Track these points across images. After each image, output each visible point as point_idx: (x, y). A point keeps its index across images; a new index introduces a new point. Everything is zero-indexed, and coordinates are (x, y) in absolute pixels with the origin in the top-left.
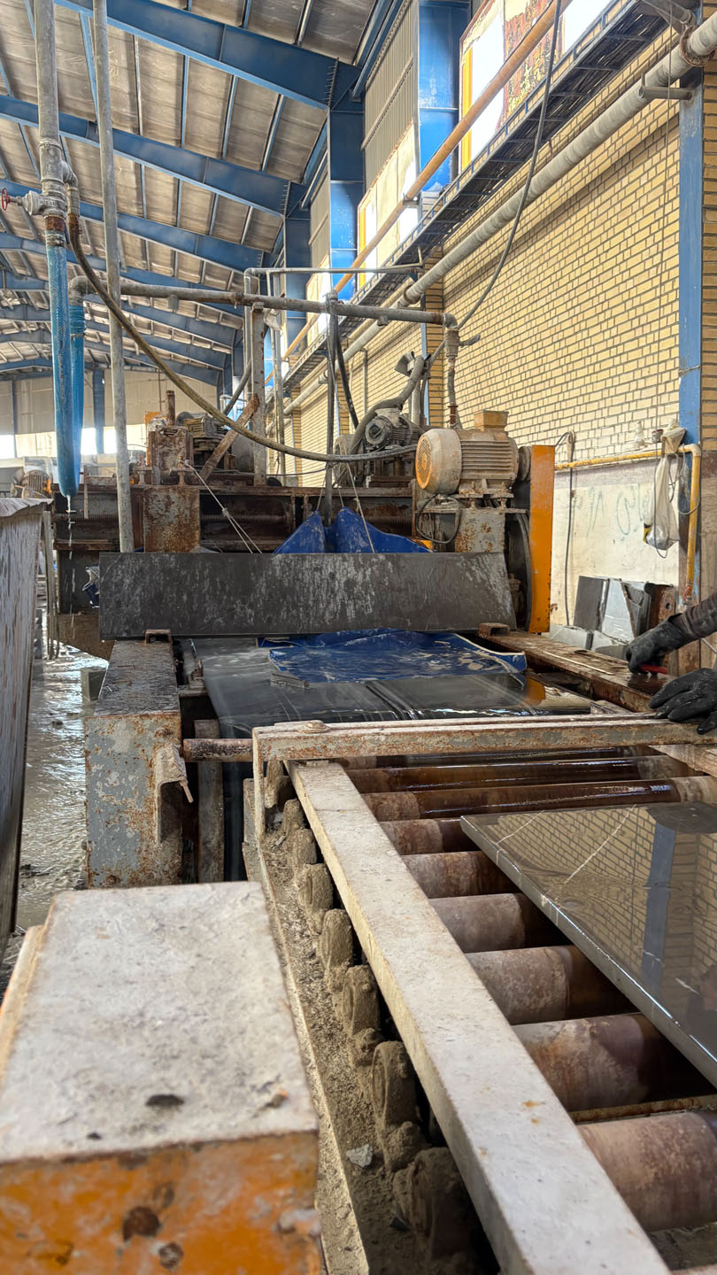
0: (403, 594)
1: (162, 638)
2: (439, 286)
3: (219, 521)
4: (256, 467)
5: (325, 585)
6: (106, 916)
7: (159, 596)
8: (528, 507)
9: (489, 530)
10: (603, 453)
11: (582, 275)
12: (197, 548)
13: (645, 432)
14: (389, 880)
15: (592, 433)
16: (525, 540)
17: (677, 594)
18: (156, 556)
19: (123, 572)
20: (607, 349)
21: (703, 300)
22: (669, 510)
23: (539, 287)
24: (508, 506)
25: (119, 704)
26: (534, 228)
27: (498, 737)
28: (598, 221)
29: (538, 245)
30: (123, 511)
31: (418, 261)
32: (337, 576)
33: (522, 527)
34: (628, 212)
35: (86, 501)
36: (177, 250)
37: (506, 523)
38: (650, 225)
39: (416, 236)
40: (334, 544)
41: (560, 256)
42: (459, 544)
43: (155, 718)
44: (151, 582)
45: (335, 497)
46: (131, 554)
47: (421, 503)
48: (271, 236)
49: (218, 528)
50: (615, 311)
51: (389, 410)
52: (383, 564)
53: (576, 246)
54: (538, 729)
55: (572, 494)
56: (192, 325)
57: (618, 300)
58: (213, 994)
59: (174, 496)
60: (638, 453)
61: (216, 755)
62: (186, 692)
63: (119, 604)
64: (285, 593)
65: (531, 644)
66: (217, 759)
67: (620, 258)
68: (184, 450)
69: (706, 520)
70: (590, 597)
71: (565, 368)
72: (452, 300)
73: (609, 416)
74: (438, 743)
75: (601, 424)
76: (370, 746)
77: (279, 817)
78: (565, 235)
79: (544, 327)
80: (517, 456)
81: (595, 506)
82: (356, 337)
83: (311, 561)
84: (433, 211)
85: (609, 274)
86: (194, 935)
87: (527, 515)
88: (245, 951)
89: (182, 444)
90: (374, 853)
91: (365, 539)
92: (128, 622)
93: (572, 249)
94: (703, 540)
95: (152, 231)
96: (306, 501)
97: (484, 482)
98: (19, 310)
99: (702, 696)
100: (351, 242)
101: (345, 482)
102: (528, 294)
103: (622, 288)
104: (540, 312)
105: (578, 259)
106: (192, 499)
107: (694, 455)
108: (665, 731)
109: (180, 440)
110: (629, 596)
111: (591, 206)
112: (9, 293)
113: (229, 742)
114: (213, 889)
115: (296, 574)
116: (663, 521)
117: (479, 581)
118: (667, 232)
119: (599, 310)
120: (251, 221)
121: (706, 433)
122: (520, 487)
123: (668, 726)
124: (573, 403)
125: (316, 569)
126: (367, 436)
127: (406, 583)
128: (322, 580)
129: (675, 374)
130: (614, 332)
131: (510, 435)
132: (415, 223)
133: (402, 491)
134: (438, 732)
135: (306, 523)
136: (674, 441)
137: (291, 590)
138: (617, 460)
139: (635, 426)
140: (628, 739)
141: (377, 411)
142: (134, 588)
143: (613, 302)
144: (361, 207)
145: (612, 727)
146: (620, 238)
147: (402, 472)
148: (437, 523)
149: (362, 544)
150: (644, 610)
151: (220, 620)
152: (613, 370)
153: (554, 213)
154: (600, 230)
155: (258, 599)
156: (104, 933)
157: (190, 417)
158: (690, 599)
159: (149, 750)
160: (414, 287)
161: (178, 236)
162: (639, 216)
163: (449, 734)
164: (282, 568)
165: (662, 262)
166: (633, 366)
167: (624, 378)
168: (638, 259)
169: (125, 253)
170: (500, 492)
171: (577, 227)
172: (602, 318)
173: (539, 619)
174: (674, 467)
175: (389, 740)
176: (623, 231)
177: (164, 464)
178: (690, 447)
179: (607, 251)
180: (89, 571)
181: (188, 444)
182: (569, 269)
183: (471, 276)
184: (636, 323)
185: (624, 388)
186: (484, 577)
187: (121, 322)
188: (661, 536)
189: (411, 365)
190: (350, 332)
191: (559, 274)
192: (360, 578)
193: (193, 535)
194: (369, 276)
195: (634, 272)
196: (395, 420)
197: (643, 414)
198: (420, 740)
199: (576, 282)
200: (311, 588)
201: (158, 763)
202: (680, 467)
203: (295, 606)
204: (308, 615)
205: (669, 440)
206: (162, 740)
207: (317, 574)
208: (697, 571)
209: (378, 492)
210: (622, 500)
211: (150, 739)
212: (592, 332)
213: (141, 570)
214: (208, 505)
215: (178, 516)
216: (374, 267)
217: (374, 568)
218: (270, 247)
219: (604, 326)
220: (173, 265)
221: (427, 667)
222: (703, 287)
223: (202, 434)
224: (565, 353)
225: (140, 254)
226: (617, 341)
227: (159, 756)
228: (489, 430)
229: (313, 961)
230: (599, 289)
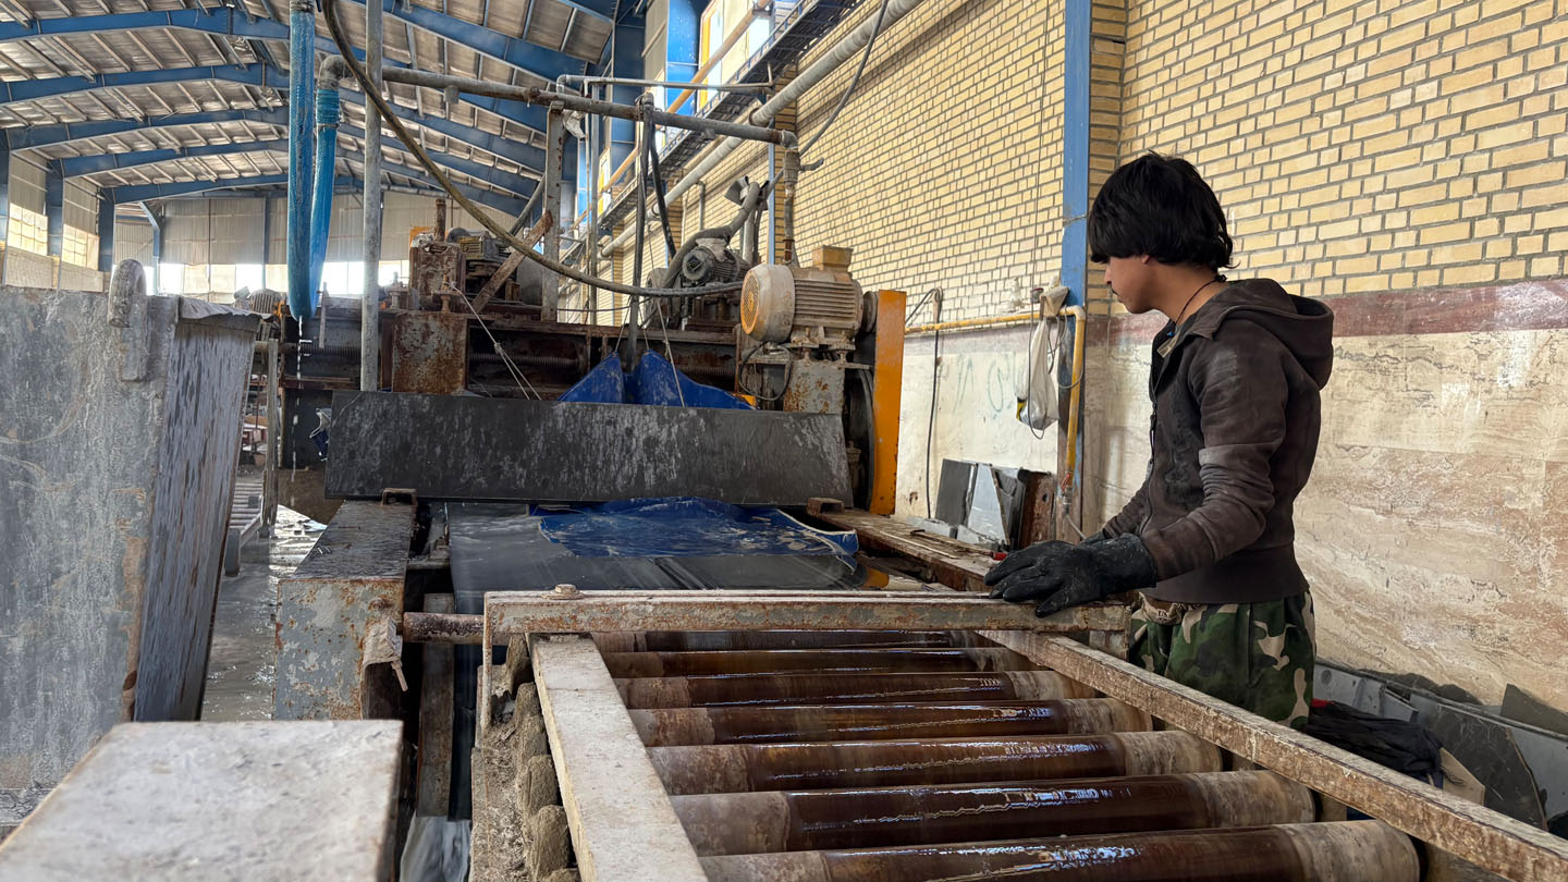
0: (716, 458)
1: (404, 499)
2: (792, 112)
3: (494, 362)
4: (545, 299)
5: (619, 443)
6: (174, 749)
7: (406, 447)
8: (872, 363)
9: (825, 387)
10: (973, 314)
11: (956, 106)
12: (460, 390)
13: (1023, 291)
14: (619, 766)
15: (962, 290)
16: (868, 401)
17: (1055, 483)
18: (406, 397)
19: (361, 415)
20: (982, 192)
21: (1090, 140)
22: (1048, 382)
23: (907, 117)
24: (850, 357)
25: (328, 567)
26: (903, 49)
27: (795, 613)
28: (976, 45)
29: (908, 69)
30: (368, 340)
31: (767, 80)
32: (636, 432)
33: (865, 386)
34: (1009, 37)
35: (322, 327)
36: (483, 54)
37: (846, 381)
38: (1033, 53)
39: (765, 51)
40: (635, 393)
41: (932, 83)
42: (789, 402)
43: (370, 585)
44: (396, 429)
45: (641, 340)
46: (373, 393)
47: (745, 352)
48: (598, 44)
49: (492, 370)
50: (993, 149)
51: (712, 240)
52: (694, 421)
53: (950, 72)
54: (845, 603)
55: (937, 362)
56: (496, 144)
57: (996, 136)
58: (286, 833)
59: (434, 325)
60: (1014, 315)
61: (445, 634)
62: (421, 563)
63: (352, 454)
64: (566, 450)
65: (869, 524)
66: (447, 640)
67: (999, 88)
68: (453, 272)
69: (1091, 397)
70: (955, 483)
71: (933, 213)
72: (806, 129)
73: (982, 272)
74: (720, 617)
75: (973, 281)
76: (632, 617)
77: (509, 707)
78: (938, 58)
79: (911, 164)
80: (861, 302)
81: (964, 375)
82: (692, 168)
83: (603, 412)
84: (786, 23)
85: (986, 106)
86: (290, 772)
87: (872, 372)
88: (348, 790)
89: (452, 265)
90: (608, 736)
91: (674, 390)
92: (361, 478)
93: (945, 75)
94: (1086, 419)
95: (453, 29)
96: (604, 343)
97: (821, 330)
98: (280, 113)
99: (1046, 573)
100: (691, 56)
101: (654, 322)
102: (894, 124)
103: (1002, 122)
104: (907, 147)
105: (952, 87)
106: (457, 330)
107: (1078, 318)
108: (999, 612)
109: (449, 260)
110: (1000, 485)
111: (968, 28)
112: (269, 91)
113: (463, 619)
114: (335, 726)
115: (584, 428)
116: (1041, 396)
117: (810, 446)
118: (1052, 62)
119: (974, 146)
120: (573, 28)
121: (1092, 293)
122: (864, 337)
123: (1003, 608)
124: (942, 254)
125: (609, 423)
126: (684, 269)
127: (721, 445)
128: (615, 436)
129: (1059, 224)
130: (990, 173)
131: (855, 277)
132: (766, 35)
133: (724, 338)
134: (720, 604)
135: (601, 366)
136: (1054, 301)
137: (576, 447)
138: (989, 322)
139: (1011, 284)
140: (954, 620)
141: (698, 241)
142: (374, 436)
143: (990, 139)
144: (706, 15)
145: (934, 605)
146: (999, 66)
147: (727, 316)
148: (766, 377)
149: (670, 395)
150: (1017, 502)
151: (482, 480)
152: (988, 218)
153: (926, 33)
154: (978, 55)
155: (533, 456)
156: (164, 767)
157: (467, 234)
158: (1070, 489)
159: (360, 626)
160: (761, 110)
161: (485, 37)
162: (1022, 41)
163: (734, 605)
164: (566, 419)
165: (1044, 96)
166: (1011, 213)
167: (1001, 227)
168: (1019, 90)
169: (418, 53)
170: (839, 342)
171: (952, 50)
172: (977, 155)
173: (882, 498)
174: (1054, 332)
175: (659, 612)
176: (1004, 58)
177: (427, 287)
178: (1074, 310)
179: (985, 80)
180: (319, 414)
181: (459, 265)
182: (941, 98)
183: (830, 102)
184: (1015, 163)
185: (1001, 239)
186: (817, 442)
187: (380, 108)
188: (1037, 413)
189: (745, 193)
190: (686, 161)
191: (930, 103)
192: (664, 436)
193: (455, 374)
194: (712, 93)
195: (1014, 105)
196: (718, 253)
197: (1021, 271)
198: (697, 612)
199: (949, 113)
200: (601, 447)
201: (369, 642)
202: (1061, 332)
203: (579, 466)
204: (595, 479)
205: (1049, 300)
206: (377, 613)
207: (610, 429)
208: (1080, 456)
209: (695, 336)
210: (994, 371)
211: (362, 611)
212: (966, 172)
213: (385, 413)
214: (478, 340)
215: (437, 350)
216: (718, 83)
217: (683, 424)
218: (596, 57)
219: (980, 166)
220: (476, 71)
221: (738, 544)
222: (1090, 126)
223: (480, 255)
224: (934, 195)
225: (437, 56)
226: (994, 183)
227: (372, 633)
228: (829, 269)
229: (519, 873)
230: (975, 123)
